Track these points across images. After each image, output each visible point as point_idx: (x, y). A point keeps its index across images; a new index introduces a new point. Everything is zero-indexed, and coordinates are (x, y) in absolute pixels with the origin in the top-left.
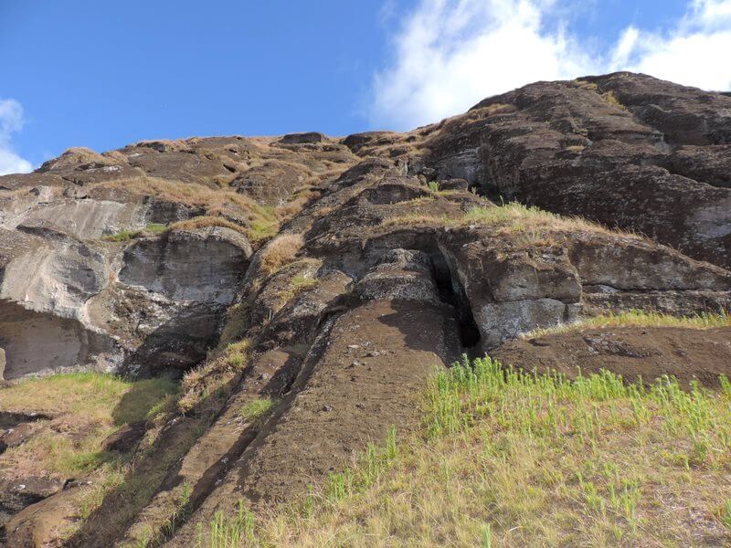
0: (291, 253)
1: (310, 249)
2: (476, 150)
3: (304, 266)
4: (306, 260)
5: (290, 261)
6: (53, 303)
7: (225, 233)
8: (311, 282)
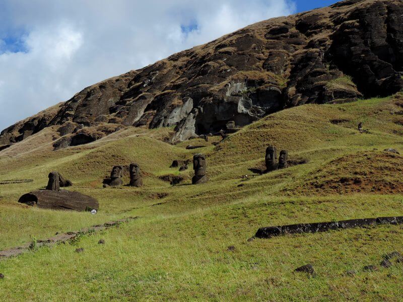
0: (294, 93)
1: (298, 91)
2: (347, 45)
3: (298, 96)
4: (298, 94)
5: (295, 95)
6: (243, 111)
7: (273, 88)
8: (301, 99)
